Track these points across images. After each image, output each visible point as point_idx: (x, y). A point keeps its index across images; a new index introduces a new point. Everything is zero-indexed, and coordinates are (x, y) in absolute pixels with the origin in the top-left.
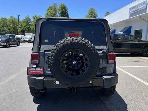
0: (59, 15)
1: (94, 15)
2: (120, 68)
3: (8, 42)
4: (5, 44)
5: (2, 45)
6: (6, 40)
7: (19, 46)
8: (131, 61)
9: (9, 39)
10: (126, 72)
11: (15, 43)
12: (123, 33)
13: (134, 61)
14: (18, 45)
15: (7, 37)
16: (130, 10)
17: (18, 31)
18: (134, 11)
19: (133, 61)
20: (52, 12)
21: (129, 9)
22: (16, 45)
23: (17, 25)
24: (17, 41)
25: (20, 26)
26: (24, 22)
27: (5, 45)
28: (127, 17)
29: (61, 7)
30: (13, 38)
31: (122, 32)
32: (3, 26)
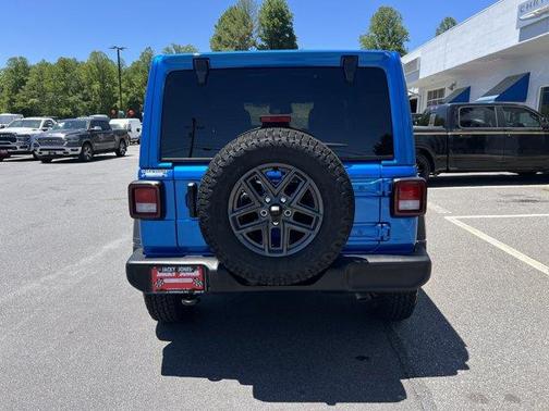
0: (260, 42)
1: (394, 33)
2: (461, 220)
3: (88, 143)
4: (80, 148)
5: (71, 153)
6: (82, 137)
7: (123, 156)
8: (508, 199)
9: (93, 134)
10: (478, 233)
11: (111, 145)
12: (496, 99)
13: (522, 198)
14: (120, 155)
15: (84, 127)
16: (521, 11)
17: (118, 104)
18: (537, 16)
19: (517, 198)
20: (233, 29)
21: (516, 11)
22: (114, 154)
23: (115, 85)
24: (117, 138)
25: (123, 86)
26: (135, 70)
27: (79, 152)
28: (512, 39)
29: (267, 9)
30: (103, 129)
31: (491, 95)
32: (66, 90)
